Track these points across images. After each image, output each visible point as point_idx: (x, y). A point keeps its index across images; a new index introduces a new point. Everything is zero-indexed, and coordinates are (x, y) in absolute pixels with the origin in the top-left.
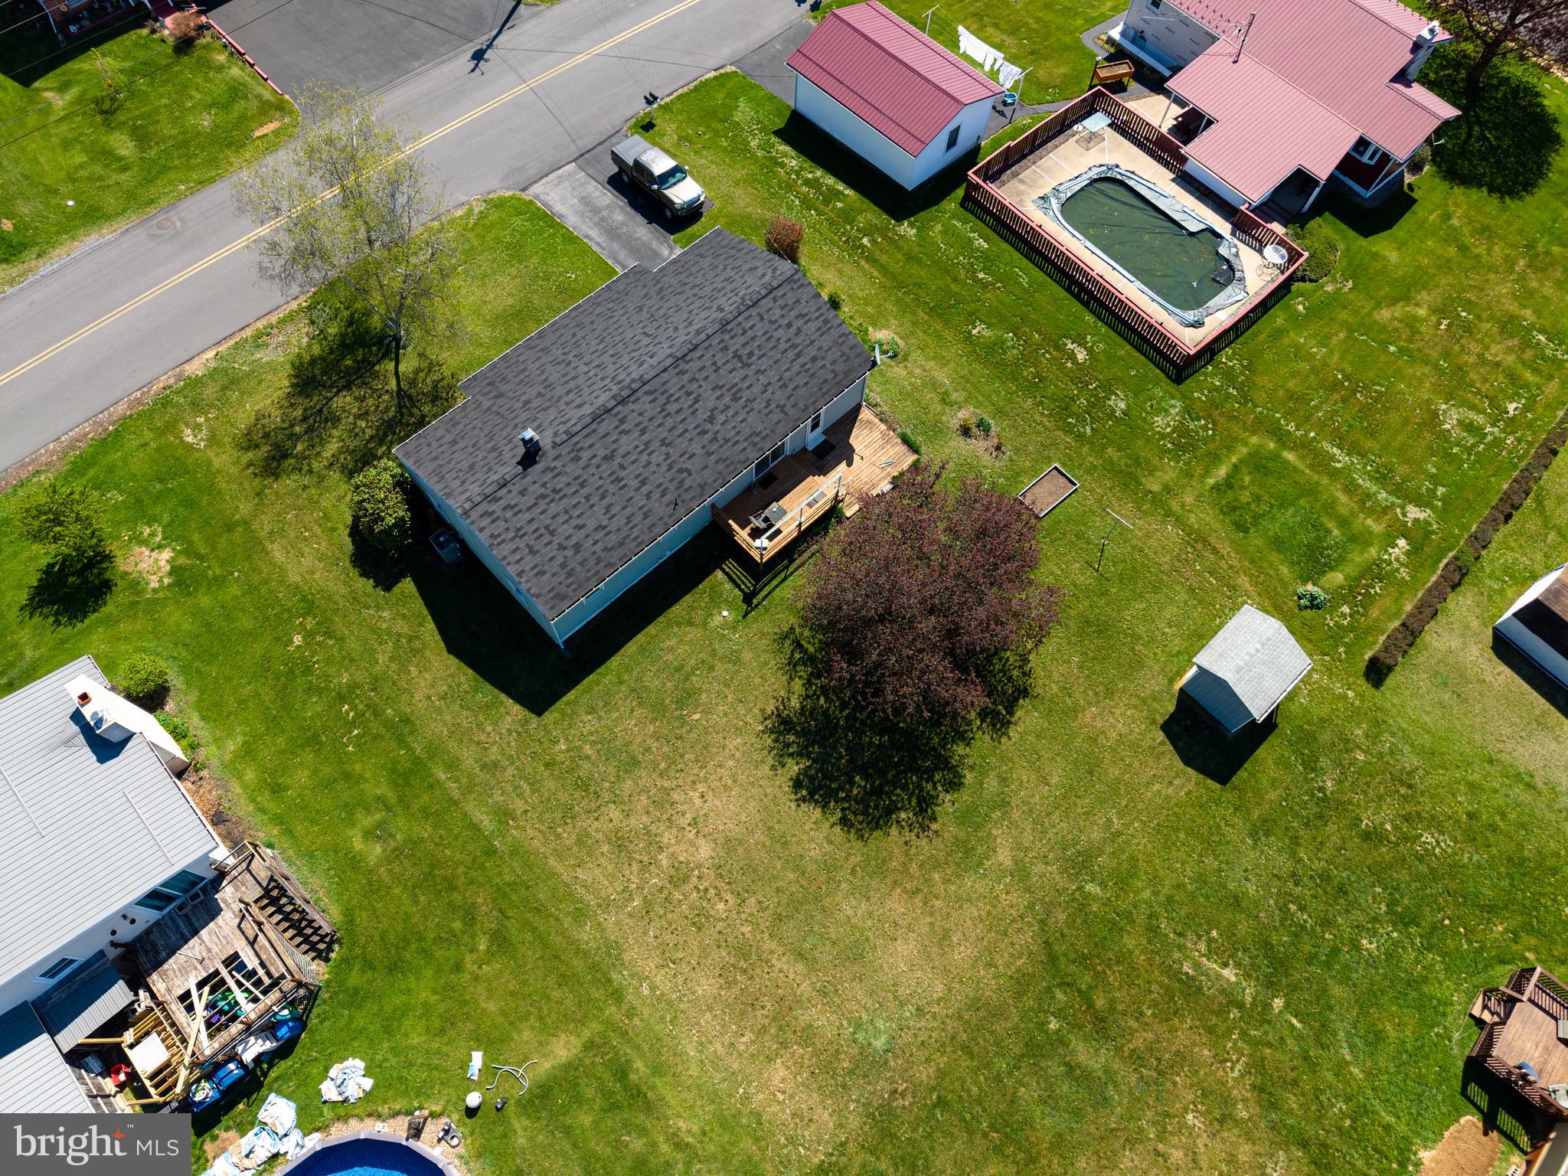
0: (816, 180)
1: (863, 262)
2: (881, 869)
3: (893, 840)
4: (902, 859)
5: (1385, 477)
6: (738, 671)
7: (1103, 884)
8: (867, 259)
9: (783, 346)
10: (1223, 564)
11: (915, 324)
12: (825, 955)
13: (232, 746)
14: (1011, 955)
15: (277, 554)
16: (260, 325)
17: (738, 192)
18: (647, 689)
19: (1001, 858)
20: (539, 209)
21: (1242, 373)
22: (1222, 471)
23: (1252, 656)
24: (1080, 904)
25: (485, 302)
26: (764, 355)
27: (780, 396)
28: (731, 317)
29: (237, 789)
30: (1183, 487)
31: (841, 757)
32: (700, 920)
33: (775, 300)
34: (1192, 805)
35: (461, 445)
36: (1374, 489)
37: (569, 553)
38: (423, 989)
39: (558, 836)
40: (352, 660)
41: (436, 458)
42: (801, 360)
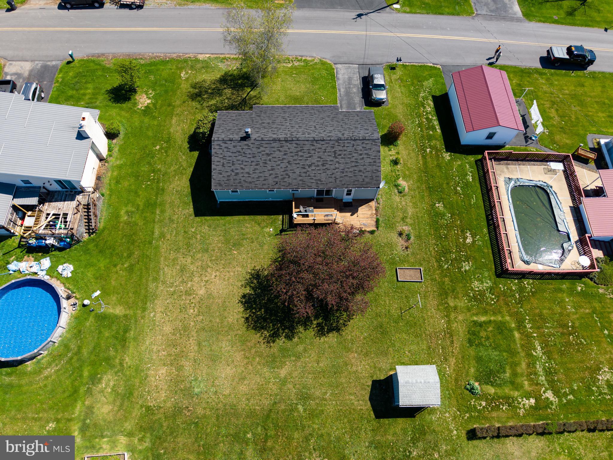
0: (431, 120)
1: (420, 156)
2: (244, 342)
3: (256, 337)
4: (252, 345)
5: (550, 373)
6: (259, 249)
7: (305, 410)
8: (423, 156)
9: (353, 159)
10: (451, 349)
11: (418, 188)
12: (206, 351)
13: (118, 163)
14: (257, 403)
15: (174, 121)
16: (227, 56)
17: (401, 106)
18: (230, 233)
19: (282, 372)
20: (334, 72)
21: (528, 293)
22: (483, 319)
23: (417, 382)
24: (293, 409)
25: (291, 89)
26: (344, 158)
27: (338, 175)
28: (343, 139)
29: (109, 174)
30: (463, 312)
31: (264, 300)
32: (183, 309)
33: (363, 143)
34: (359, 414)
35: (234, 122)
36: (541, 373)
37: (233, 174)
38: (102, 264)
39: (170, 253)
40: (165, 163)
41: (225, 121)
42: (355, 168)
